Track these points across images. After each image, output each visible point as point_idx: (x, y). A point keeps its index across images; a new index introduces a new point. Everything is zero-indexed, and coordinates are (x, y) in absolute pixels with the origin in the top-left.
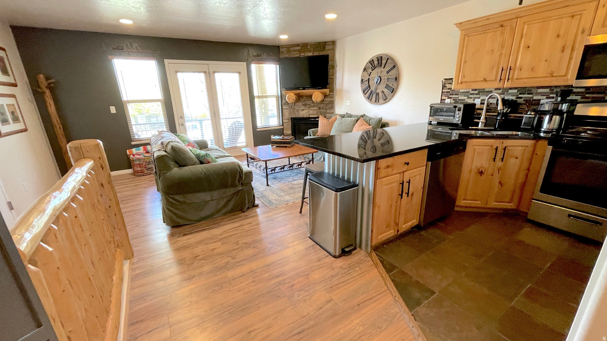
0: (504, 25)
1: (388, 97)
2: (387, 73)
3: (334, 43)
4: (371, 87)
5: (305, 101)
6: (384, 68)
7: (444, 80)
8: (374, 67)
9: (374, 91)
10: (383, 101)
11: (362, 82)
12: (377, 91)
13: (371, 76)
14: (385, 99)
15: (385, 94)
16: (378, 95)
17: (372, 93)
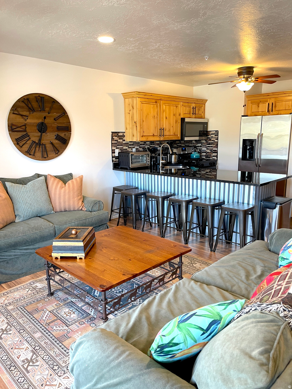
0: (157, 102)
1: (61, 150)
4: (30, 136)
8: (32, 110)
9: (37, 142)
10: (54, 154)
11: (12, 128)
12: (43, 142)
13: (29, 121)
14: (57, 152)
15: (56, 146)
16: (45, 147)
17: (35, 144)
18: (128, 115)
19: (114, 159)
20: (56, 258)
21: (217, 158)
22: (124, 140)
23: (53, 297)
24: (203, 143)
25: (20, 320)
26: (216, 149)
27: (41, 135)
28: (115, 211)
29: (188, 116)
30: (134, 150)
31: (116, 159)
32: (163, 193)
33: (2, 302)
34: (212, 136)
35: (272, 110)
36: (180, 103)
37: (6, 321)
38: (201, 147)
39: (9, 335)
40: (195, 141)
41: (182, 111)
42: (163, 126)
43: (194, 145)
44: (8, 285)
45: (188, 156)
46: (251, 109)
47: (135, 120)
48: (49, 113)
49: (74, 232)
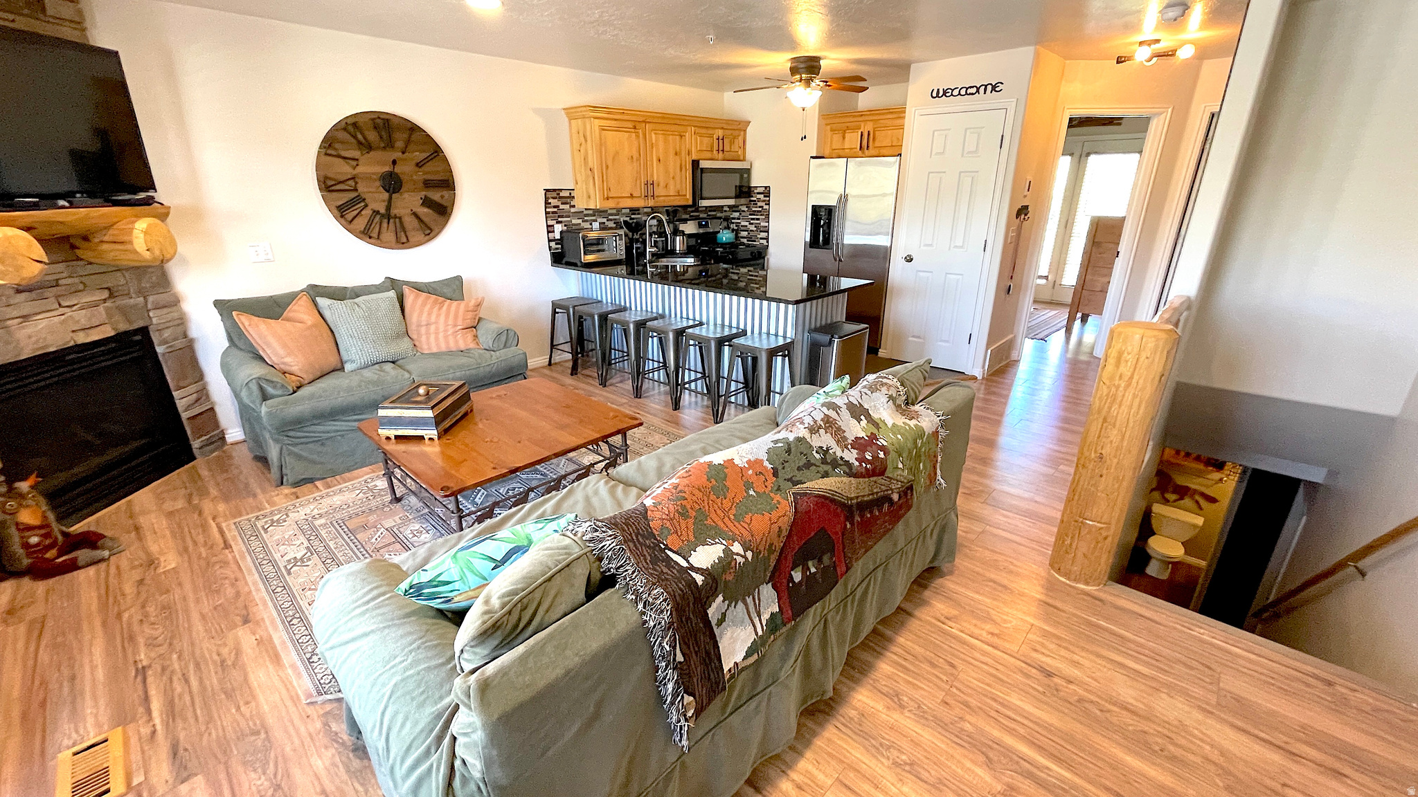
1: (435, 228)
2: (420, 167)
4: (369, 201)
6: (404, 151)
7: (544, 192)
8: (367, 147)
9: (383, 211)
10: (421, 237)
11: (327, 185)
12: (394, 212)
13: (360, 169)
14: (428, 231)
15: (425, 219)
16: (401, 223)
17: (378, 218)
18: (576, 153)
19: (553, 244)
20: (388, 438)
21: (768, 242)
22: (574, 206)
23: (399, 504)
24: (744, 211)
25: (332, 544)
26: (767, 224)
27: (390, 198)
28: (559, 347)
29: (709, 155)
30: (596, 225)
31: (556, 244)
32: (639, 313)
33: (308, 512)
34: (759, 196)
35: (868, 147)
36: (689, 128)
37: (306, 544)
38: (739, 219)
39: (305, 568)
40: (729, 206)
41: (695, 145)
42: (652, 175)
43: (728, 214)
44: (327, 483)
45: (710, 238)
46: (831, 143)
47: (590, 164)
48: (403, 153)
49: (422, 391)
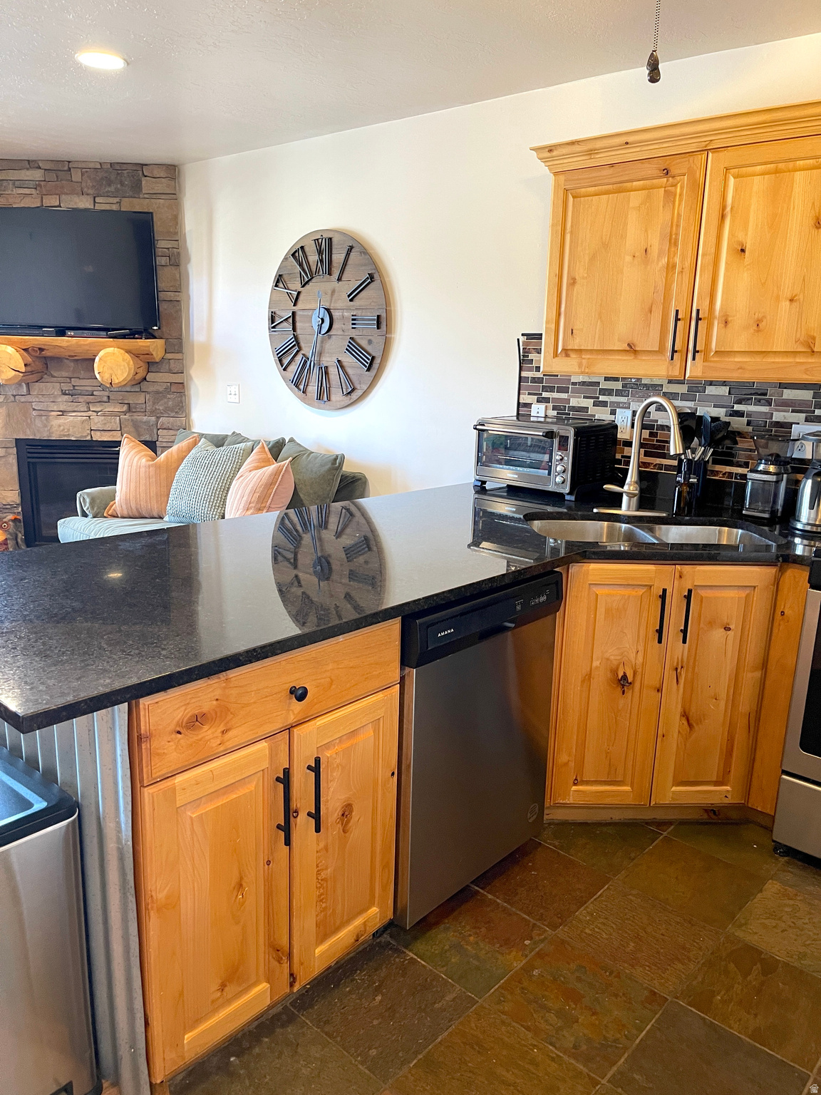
0: (673, 171)
1: (357, 386)
2: (351, 300)
3: (172, 171)
4: (302, 344)
5: (70, 378)
6: (339, 279)
7: (522, 339)
9: (311, 357)
10: (341, 396)
12: (322, 359)
13: (299, 305)
14: (348, 390)
15: (350, 372)
16: (326, 374)
17: (306, 364)
